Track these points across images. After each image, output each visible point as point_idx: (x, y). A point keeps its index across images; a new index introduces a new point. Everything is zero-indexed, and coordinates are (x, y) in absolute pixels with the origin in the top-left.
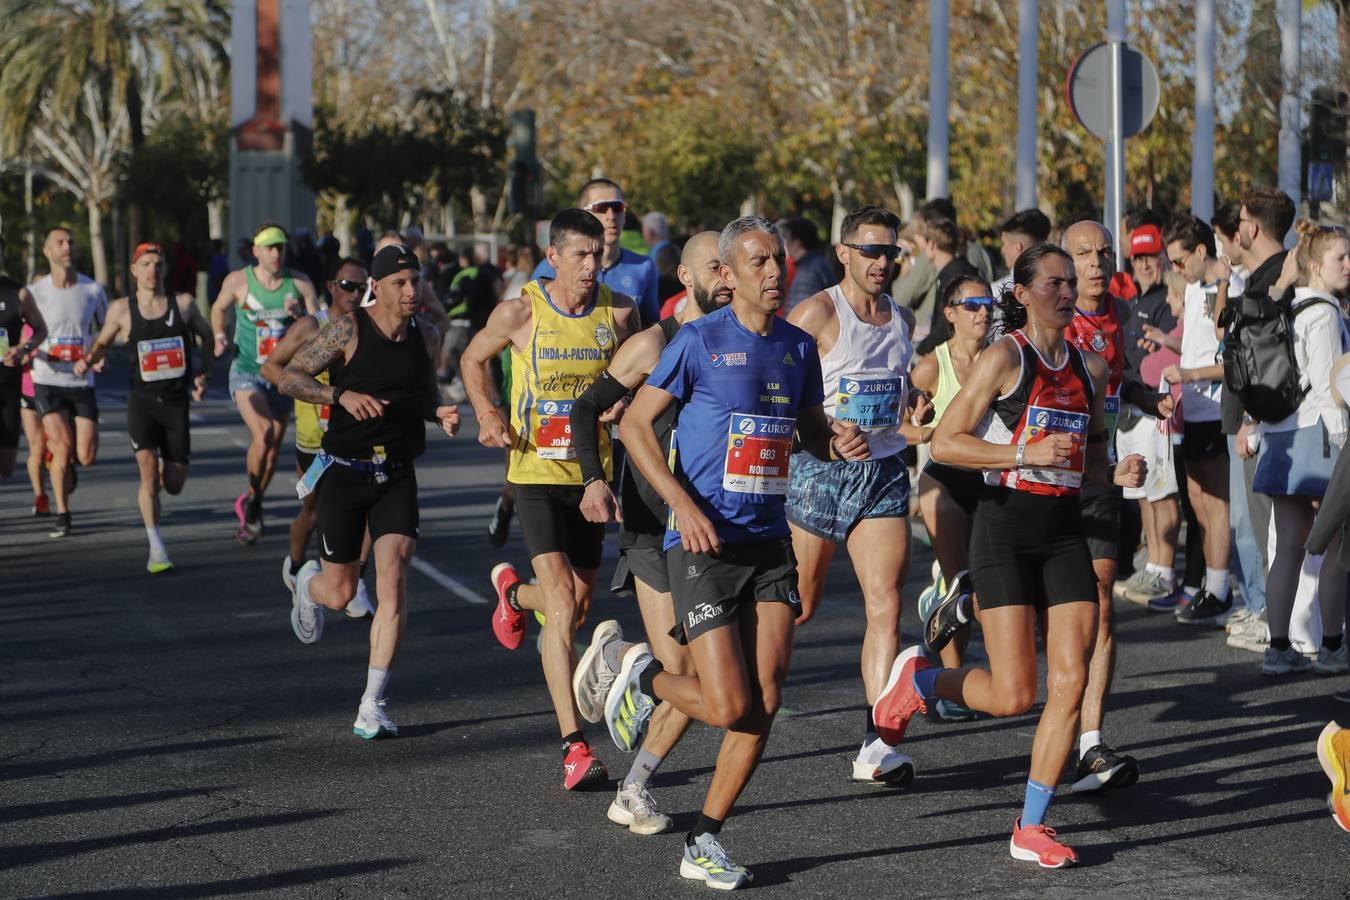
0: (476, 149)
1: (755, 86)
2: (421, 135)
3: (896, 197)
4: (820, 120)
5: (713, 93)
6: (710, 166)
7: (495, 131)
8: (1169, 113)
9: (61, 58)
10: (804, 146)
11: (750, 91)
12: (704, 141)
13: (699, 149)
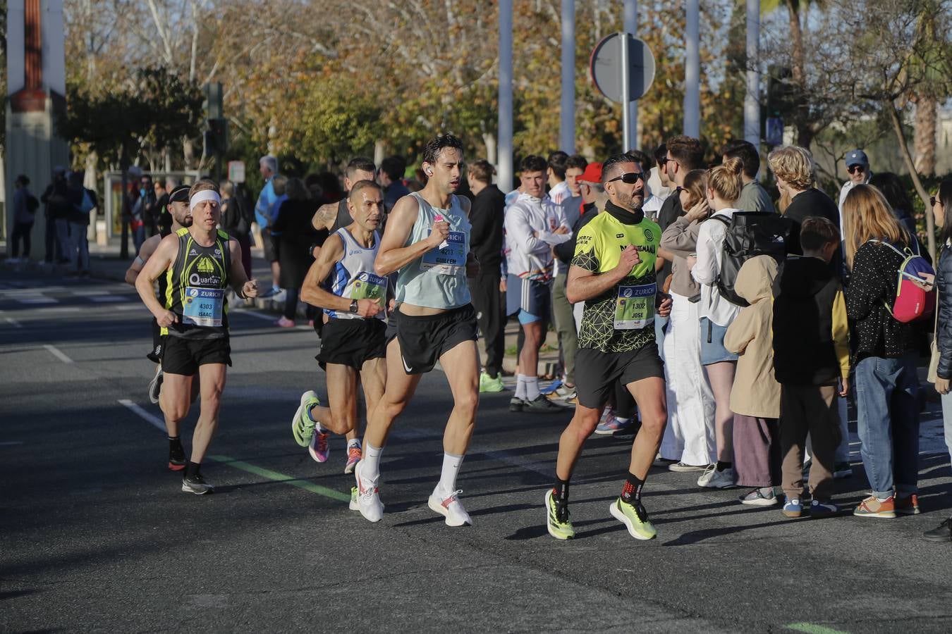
0: (182, 111)
1: (383, 65)
2: (145, 100)
3: (483, 143)
4: (429, 89)
5: (353, 70)
6: (348, 122)
7: (195, 97)
8: (673, 84)
10: (416, 108)
11: (379, 69)
12: (342, 104)
13: (340, 110)
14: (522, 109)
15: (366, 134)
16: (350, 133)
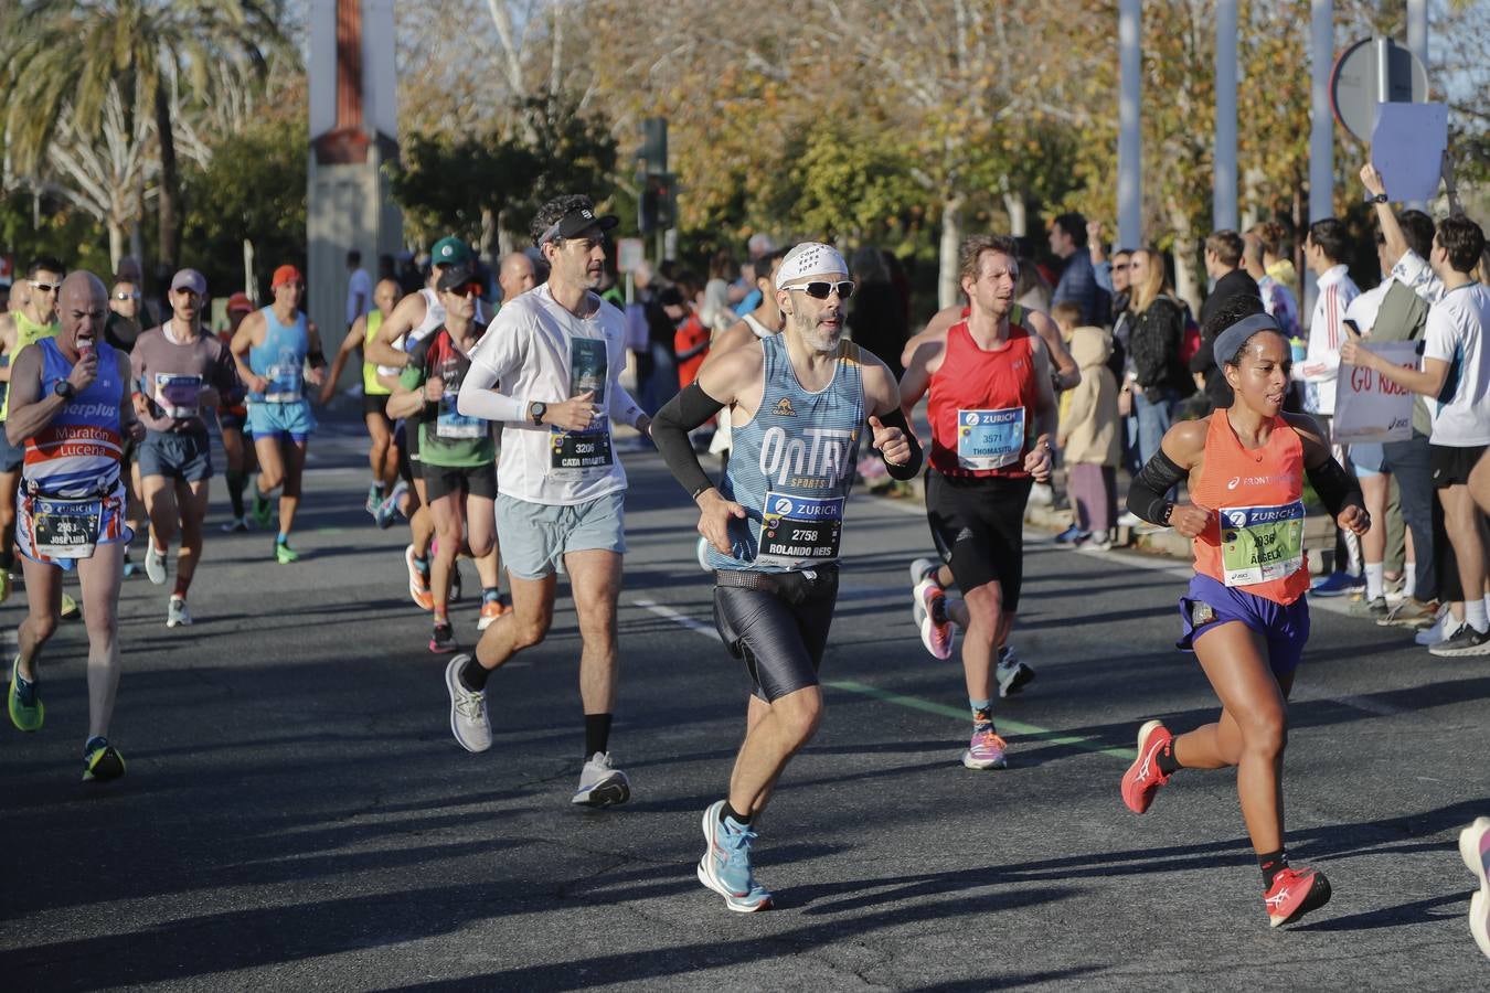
0: (581, 162)
1: (858, 87)
2: (521, 145)
4: (933, 125)
5: (812, 98)
6: (852, 177)
9: (83, 64)
11: (854, 95)
12: (845, 151)
13: (840, 159)
14: (1081, 154)
15: (880, 195)
16: (855, 194)
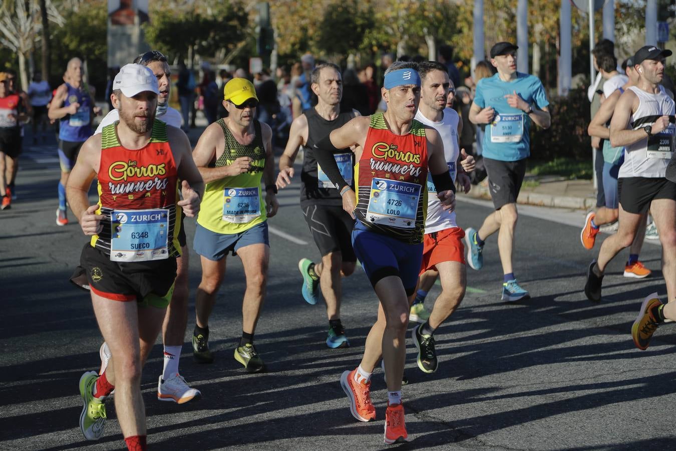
0: (231, 23)
4: (393, 5)
7: (241, 14)
